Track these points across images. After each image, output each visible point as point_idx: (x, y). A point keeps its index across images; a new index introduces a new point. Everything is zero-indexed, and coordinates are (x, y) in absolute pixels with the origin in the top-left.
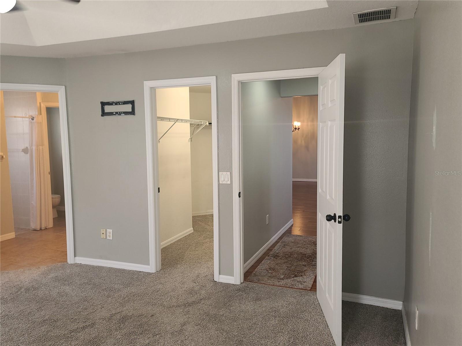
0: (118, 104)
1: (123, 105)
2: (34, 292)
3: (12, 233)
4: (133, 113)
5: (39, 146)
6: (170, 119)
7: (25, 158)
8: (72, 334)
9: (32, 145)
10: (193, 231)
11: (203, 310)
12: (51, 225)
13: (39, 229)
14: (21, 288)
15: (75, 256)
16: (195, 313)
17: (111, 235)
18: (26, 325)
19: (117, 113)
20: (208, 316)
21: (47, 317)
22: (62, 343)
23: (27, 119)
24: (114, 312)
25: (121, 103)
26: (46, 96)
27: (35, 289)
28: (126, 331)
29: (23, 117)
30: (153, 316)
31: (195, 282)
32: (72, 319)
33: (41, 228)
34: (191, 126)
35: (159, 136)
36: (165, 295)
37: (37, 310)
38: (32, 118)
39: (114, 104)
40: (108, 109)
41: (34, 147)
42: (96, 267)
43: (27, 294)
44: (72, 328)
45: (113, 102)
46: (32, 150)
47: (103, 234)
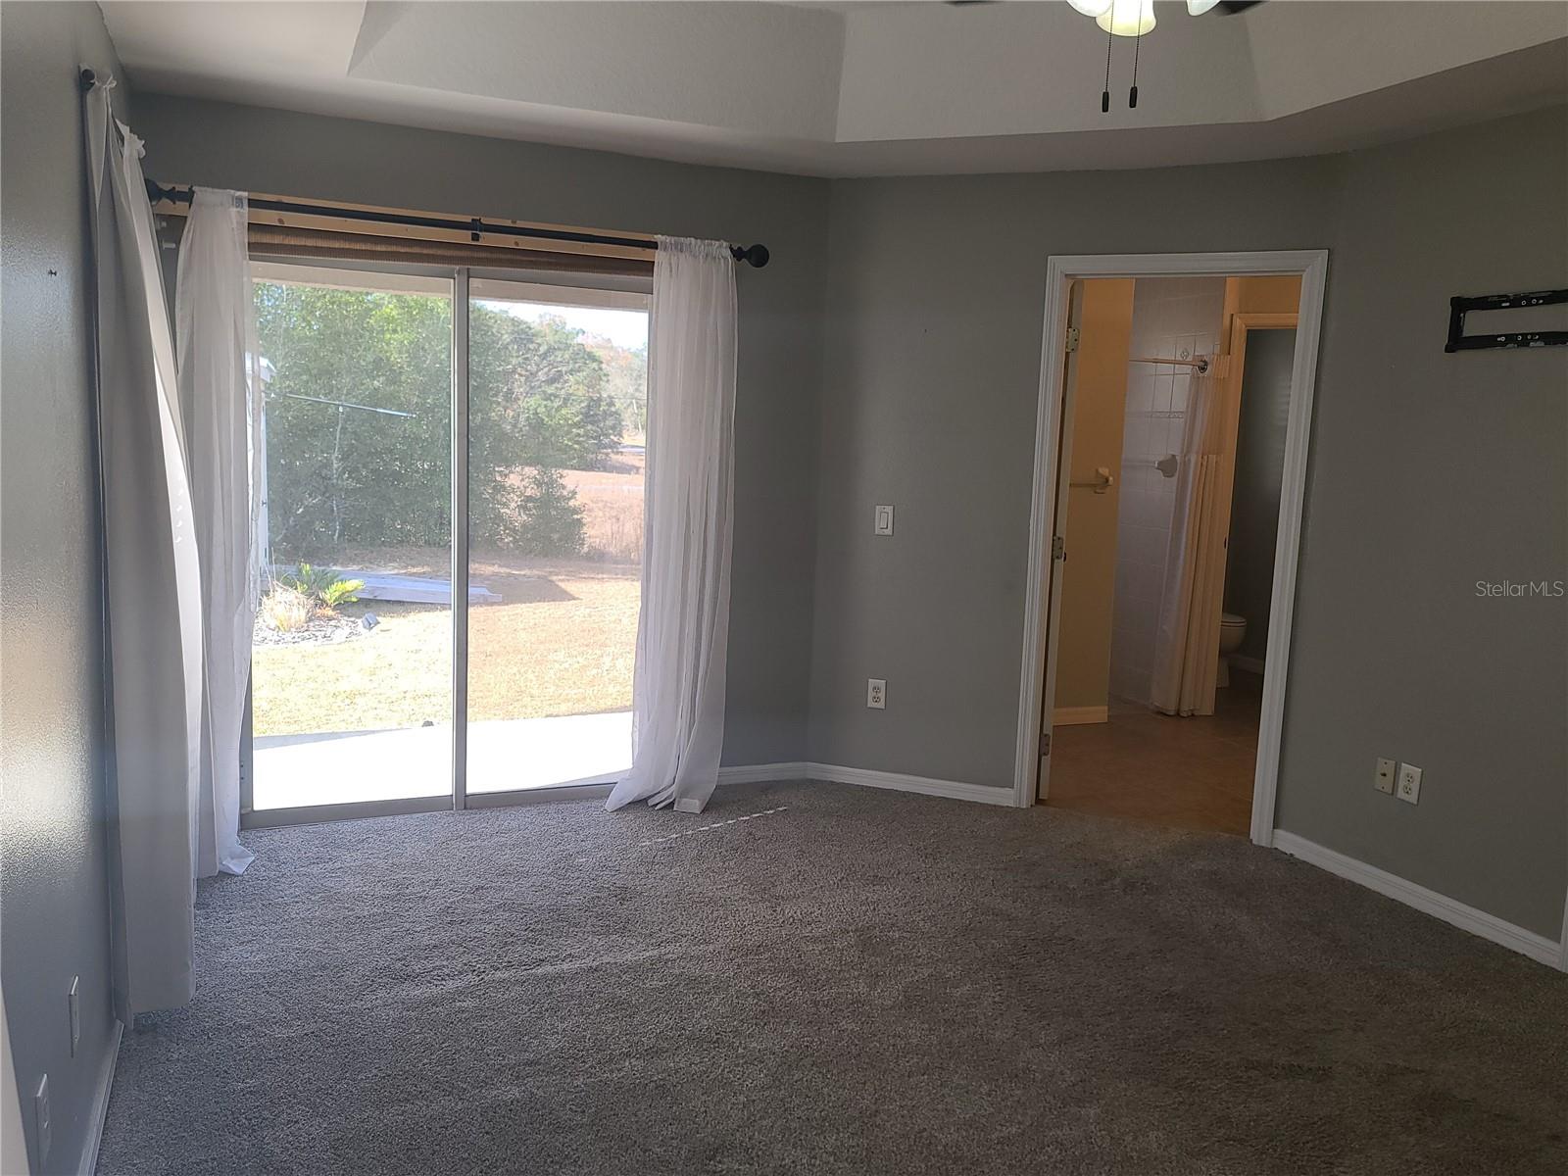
0: (1524, 303)
1: (1545, 307)
2: (1146, 896)
3: (1099, 708)
5: (1210, 453)
7: (1159, 490)
8: (1253, 1073)
9: (1188, 452)
12: (1208, 708)
13: (1172, 713)
14: (1113, 873)
15: (1276, 826)
17: (1415, 787)
18: (1119, 987)
19: (1511, 338)
21: (1178, 988)
22: (1220, 1088)
23: (1188, 369)
24: (1401, 1063)
25: (1538, 299)
26: (1255, 287)
27: (1151, 890)
29: (1175, 362)
32: (1255, 1024)
33: (1179, 710)
37: (1151, 955)
38: (1202, 364)
39: (1504, 305)
40: (1476, 324)
41: (1193, 458)
42: (1343, 881)
43: (1128, 897)
44: (1252, 1056)
45: (1505, 298)
46: (1186, 464)
47: (1384, 775)
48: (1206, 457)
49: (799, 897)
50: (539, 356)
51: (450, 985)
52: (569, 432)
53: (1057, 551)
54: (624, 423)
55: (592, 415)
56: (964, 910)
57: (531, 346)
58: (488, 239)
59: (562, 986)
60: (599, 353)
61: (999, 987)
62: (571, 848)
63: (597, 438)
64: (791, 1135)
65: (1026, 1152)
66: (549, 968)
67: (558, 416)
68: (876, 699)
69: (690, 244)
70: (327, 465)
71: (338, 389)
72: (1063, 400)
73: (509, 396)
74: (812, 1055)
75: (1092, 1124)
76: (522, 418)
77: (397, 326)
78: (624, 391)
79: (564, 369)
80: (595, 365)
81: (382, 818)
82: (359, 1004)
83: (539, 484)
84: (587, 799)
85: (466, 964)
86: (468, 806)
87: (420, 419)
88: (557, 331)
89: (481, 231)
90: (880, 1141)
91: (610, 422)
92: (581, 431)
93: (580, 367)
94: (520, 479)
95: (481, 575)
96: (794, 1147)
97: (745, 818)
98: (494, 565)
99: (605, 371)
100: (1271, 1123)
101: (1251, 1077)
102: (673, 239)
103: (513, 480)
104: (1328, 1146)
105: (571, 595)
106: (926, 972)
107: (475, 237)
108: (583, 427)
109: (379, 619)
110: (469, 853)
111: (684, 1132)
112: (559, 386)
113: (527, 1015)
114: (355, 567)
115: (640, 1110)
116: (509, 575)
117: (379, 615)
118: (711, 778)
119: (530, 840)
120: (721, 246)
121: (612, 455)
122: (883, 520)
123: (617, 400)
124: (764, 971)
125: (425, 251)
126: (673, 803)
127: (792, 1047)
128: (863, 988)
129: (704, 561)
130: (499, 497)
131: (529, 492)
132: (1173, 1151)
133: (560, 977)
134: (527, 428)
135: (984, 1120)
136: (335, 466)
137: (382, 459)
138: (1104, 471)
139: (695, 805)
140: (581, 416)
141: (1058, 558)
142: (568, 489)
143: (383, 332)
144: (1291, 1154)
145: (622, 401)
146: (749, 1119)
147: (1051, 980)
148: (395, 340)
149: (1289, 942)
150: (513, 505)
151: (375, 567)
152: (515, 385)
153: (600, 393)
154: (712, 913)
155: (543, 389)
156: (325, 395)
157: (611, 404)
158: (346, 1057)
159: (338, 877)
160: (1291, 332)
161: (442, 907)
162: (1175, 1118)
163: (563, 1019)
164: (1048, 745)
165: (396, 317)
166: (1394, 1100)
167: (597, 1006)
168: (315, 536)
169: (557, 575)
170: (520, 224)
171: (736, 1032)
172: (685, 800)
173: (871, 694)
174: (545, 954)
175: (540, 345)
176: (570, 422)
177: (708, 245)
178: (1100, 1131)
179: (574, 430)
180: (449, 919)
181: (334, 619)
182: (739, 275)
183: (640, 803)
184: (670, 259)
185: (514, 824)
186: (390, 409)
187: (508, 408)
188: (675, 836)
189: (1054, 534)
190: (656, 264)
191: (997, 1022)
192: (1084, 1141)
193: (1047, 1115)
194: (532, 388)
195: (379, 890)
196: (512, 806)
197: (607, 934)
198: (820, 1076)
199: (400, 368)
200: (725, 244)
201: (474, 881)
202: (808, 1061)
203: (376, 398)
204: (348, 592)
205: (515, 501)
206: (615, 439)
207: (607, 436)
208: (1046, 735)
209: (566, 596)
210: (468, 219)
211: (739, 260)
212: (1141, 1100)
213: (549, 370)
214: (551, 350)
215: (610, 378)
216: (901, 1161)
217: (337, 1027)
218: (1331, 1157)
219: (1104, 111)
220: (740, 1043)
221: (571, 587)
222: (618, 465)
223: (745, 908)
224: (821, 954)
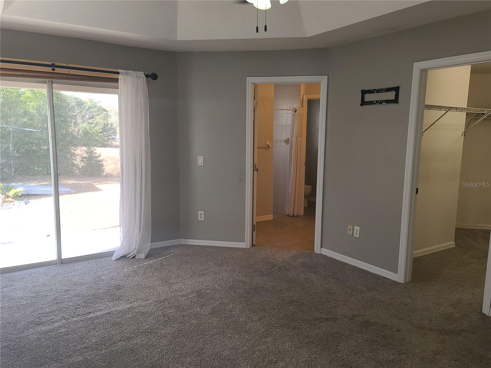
0: (380, 91)
1: (386, 93)
2: (285, 272)
3: (271, 215)
4: (396, 101)
5: (299, 137)
6: (440, 108)
7: (284, 149)
9: (292, 137)
10: (454, 246)
11: (463, 345)
12: (302, 213)
13: (292, 216)
14: (275, 266)
15: (321, 247)
16: (453, 345)
17: (358, 232)
18: (277, 300)
19: (377, 102)
20: (470, 353)
21: (294, 299)
22: (306, 327)
23: (291, 112)
24: (356, 313)
25: (384, 90)
26: (309, 87)
27: (286, 270)
28: (368, 337)
29: (287, 110)
30: (399, 331)
31: (455, 308)
32: (316, 307)
33: (293, 214)
34: (467, 116)
35: (425, 128)
36: (415, 312)
37: (286, 290)
38: (295, 110)
39: (375, 92)
40: (368, 97)
41: (294, 139)
42: (340, 262)
43: (280, 272)
44: (315, 316)
45: (375, 90)
46: (292, 140)
47: (350, 230)
48: (297, 138)
49: (178, 283)
50: (86, 110)
51: (56, 325)
52: (98, 135)
53: (255, 169)
54: (117, 132)
55: (105, 129)
56: (230, 281)
57: (83, 107)
58: (58, 70)
59: (97, 320)
60: (106, 108)
61: (241, 304)
62: (100, 274)
63: (108, 136)
64: (175, 360)
65: (250, 355)
66: (92, 315)
67: (94, 130)
68: (201, 218)
69: (131, 73)
70: (8, 148)
71: (10, 122)
72: (254, 122)
73: (75, 123)
74: (182, 333)
75: (269, 343)
76: (81, 132)
77: (31, 100)
78: (116, 121)
79: (95, 114)
80: (106, 113)
81: (30, 270)
82: (23, 335)
83: (87, 153)
84: (106, 257)
85: (62, 317)
86: (63, 263)
87: (42, 132)
88: (91, 102)
89: (55, 67)
90: (204, 357)
91: (112, 131)
92: (102, 135)
93: (100, 113)
94: (80, 151)
95: (68, 184)
96: (177, 363)
97: (160, 259)
98: (72, 180)
99: (109, 115)
100: (321, 336)
101: (315, 323)
102: (125, 71)
103: (78, 152)
104: (337, 340)
105: (100, 189)
106: (219, 302)
107: (54, 70)
108: (102, 133)
109: (29, 201)
110: (63, 279)
111: (139, 364)
112: (93, 120)
113: (85, 331)
114: (21, 184)
115: (124, 358)
116: (78, 184)
117: (30, 200)
118: (148, 246)
119: (85, 272)
120: (141, 73)
121: (113, 142)
122: (200, 161)
123: (114, 124)
124: (166, 307)
125: (35, 74)
126: (135, 256)
127: (176, 331)
128: (199, 310)
129: (142, 176)
130: (73, 157)
131: (84, 155)
132: (293, 348)
133: (97, 317)
134: (83, 134)
135: (237, 347)
136: (11, 149)
137: (29, 146)
138: (268, 143)
139: (142, 256)
140: (101, 130)
141: (255, 170)
142: (98, 154)
143: (26, 102)
144: (326, 344)
145: (116, 124)
146: (161, 356)
147: (257, 300)
148: (31, 105)
149: (325, 281)
150: (78, 160)
151: (28, 183)
152: (78, 120)
153: (108, 122)
154: (149, 291)
155: (88, 121)
156: (6, 124)
157: (112, 125)
158: (19, 353)
159: (14, 291)
160: (318, 100)
161: (53, 298)
162: (293, 338)
163: (97, 331)
164: (255, 228)
165: (31, 97)
166: (354, 324)
167: (110, 326)
168: (5, 173)
169: (95, 183)
170: (70, 65)
171: (157, 328)
172: (139, 255)
173: (199, 216)
174: (91, 310)
175: (86, 106)
176: (98, 132)
177: (137, 73)
178: (272, 345)
179: (99, 134)
180: (56, 302)
181: (12, 202)
182: (148, 83)
183: (124, 257)
184: (124, 78)
185: (80, 267)
186: (31, 129)
187: (75, 127)
188: (136, 267)
189: (253, 163)
190: (119, 79)
191: (241, 315)
192: (267, 349)
193: (256, 342)
194: (84, 120)
195: (30, 295)
196: (79, 261)
197: (113, 301)
198: (185, 339)
199: (33, 114)
200: (142, 73)
201: (65, 288)
202: (181, 335)
203: (25, 125)
204: (18, 192)
205: (79, 159)
206: (114, 137)
207: (111, 136)
208: (254, 225)
209: (98, 190)
210: (50, 63)
211: (148, 78)
212: (284, 334)
213: (90, 115)
214: (90, 108)
215: (111, 117)
216: (211, 363)
217: (15, 343)
218: (337, 344)
219: (257, 32)
220: (159, 332)
221: (99, 186)
222: (115, 145)
223: (160, 288)
224: (185, 300)
